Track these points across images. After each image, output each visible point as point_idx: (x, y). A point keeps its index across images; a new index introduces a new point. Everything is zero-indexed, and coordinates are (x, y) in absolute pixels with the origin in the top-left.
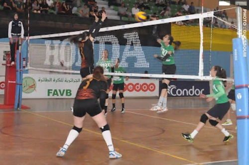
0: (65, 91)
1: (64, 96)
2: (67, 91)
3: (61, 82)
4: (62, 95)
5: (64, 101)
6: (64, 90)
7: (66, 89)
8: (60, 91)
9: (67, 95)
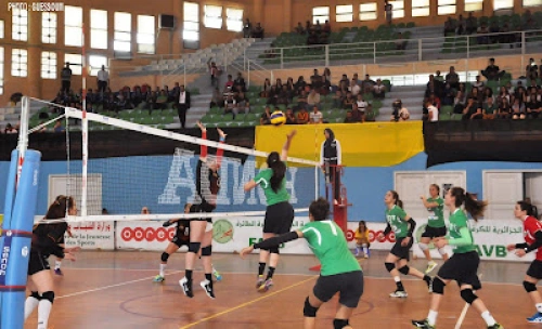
0: (494, 249)
1: (493, 256)
2: (497, 247)
3: (487, 233)
4: (489, 255)
5: (494, 266)
6: (492, 247)
7: (495, 244)
8: (484, 247)
9: (498, 255)
